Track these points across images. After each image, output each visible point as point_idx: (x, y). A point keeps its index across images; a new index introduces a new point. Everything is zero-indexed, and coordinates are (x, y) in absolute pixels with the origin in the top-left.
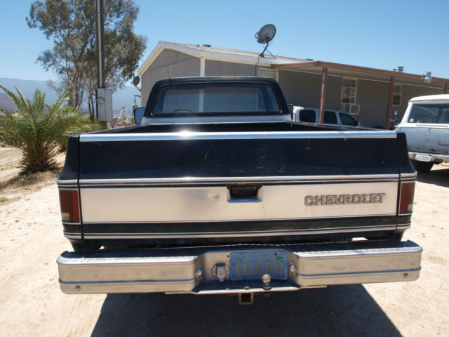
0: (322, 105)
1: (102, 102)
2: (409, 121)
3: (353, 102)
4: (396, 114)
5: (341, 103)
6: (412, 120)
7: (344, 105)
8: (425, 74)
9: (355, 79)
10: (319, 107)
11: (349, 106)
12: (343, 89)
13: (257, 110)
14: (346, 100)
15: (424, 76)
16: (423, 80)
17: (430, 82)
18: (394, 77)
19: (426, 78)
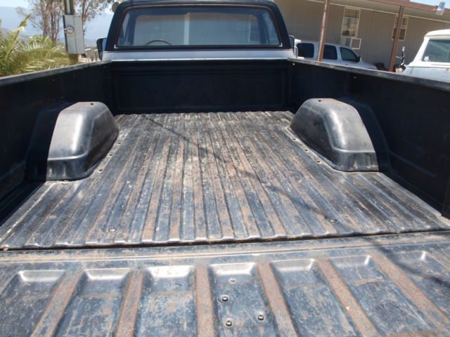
0: (322, 38)
1: (71, 31)
2: (423, 60)
3: (353, 35)
4: (403, 50)
5: (341, 36)
6: (427, 58)
7: (344, 38)
8: (438, 5)
9: (359, 9)
10: (318, 40)
11: (350, 39)
12: (344, 21)
13: (249, 43)
14: (347, 33)
15: (437, 7)
16: (435, 11)
17: (442, 14)
18: (404, 7)
19: (439, 9)
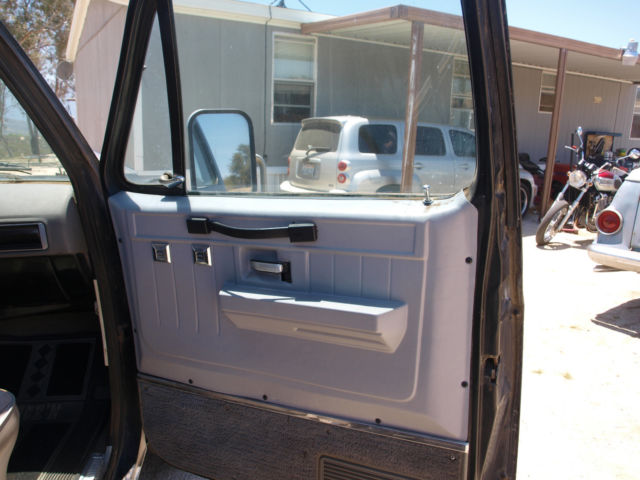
0: (411, 113)
5: (451, 109)
7: (456, 113)
8: (625, 47)
11: (468, 115)
15: (623, 51)
16: (621, 60)
17: (633, 63)
18: (567, 50)
19: (627, 55)
